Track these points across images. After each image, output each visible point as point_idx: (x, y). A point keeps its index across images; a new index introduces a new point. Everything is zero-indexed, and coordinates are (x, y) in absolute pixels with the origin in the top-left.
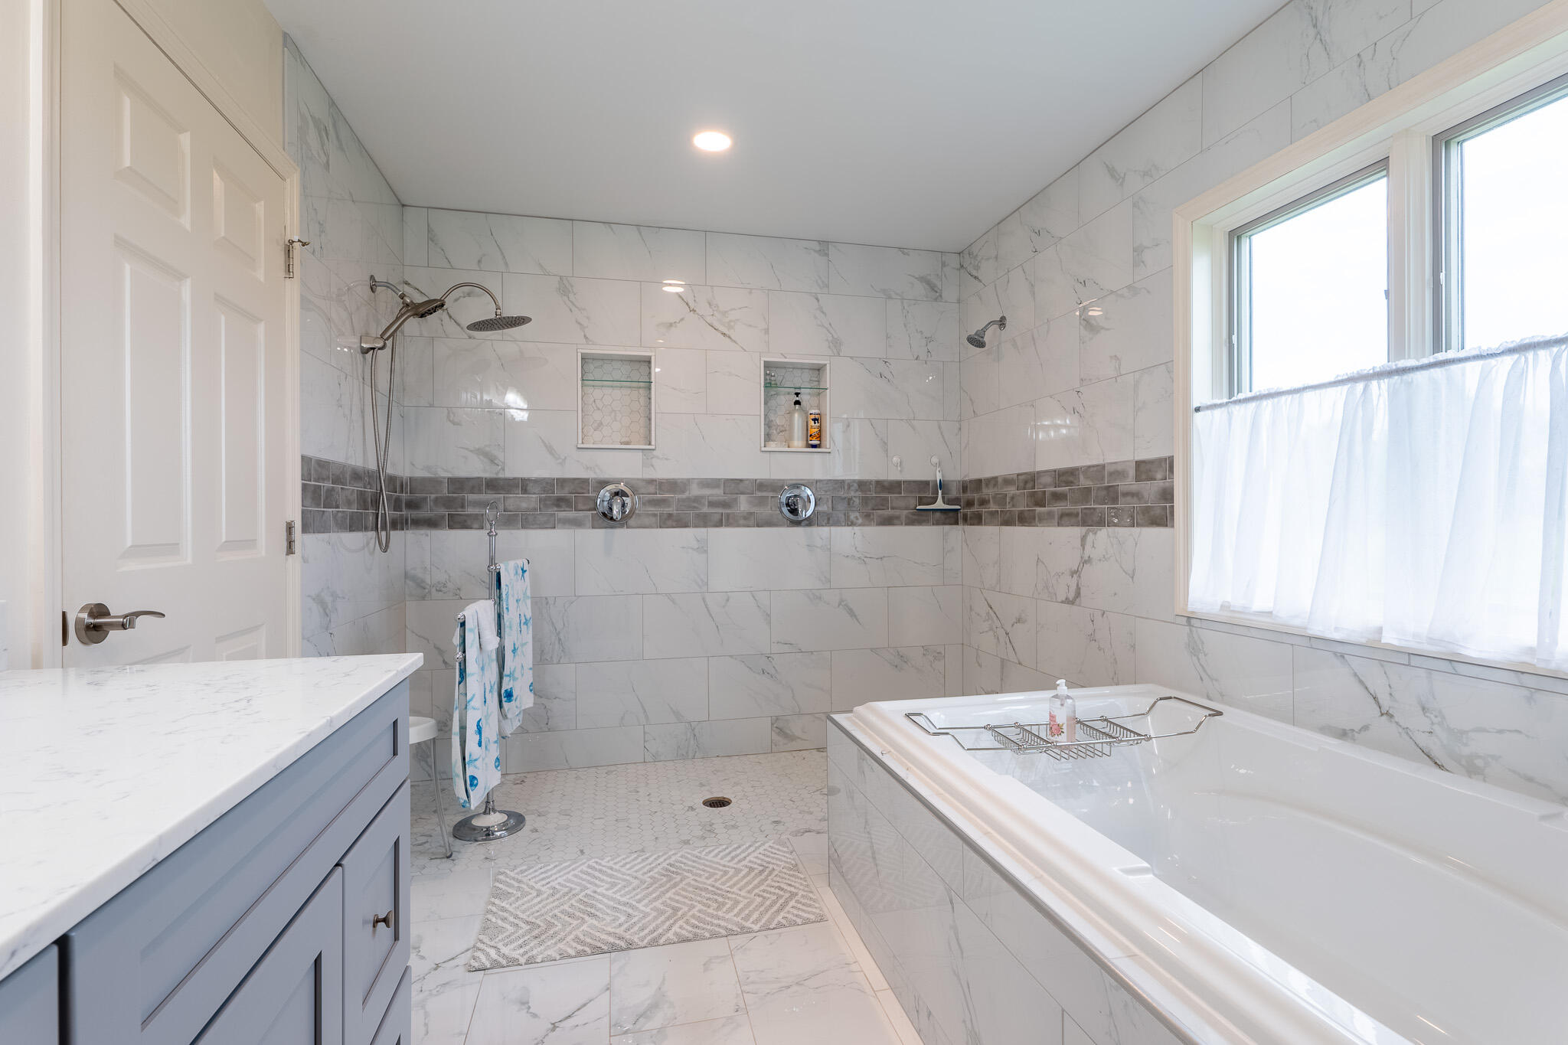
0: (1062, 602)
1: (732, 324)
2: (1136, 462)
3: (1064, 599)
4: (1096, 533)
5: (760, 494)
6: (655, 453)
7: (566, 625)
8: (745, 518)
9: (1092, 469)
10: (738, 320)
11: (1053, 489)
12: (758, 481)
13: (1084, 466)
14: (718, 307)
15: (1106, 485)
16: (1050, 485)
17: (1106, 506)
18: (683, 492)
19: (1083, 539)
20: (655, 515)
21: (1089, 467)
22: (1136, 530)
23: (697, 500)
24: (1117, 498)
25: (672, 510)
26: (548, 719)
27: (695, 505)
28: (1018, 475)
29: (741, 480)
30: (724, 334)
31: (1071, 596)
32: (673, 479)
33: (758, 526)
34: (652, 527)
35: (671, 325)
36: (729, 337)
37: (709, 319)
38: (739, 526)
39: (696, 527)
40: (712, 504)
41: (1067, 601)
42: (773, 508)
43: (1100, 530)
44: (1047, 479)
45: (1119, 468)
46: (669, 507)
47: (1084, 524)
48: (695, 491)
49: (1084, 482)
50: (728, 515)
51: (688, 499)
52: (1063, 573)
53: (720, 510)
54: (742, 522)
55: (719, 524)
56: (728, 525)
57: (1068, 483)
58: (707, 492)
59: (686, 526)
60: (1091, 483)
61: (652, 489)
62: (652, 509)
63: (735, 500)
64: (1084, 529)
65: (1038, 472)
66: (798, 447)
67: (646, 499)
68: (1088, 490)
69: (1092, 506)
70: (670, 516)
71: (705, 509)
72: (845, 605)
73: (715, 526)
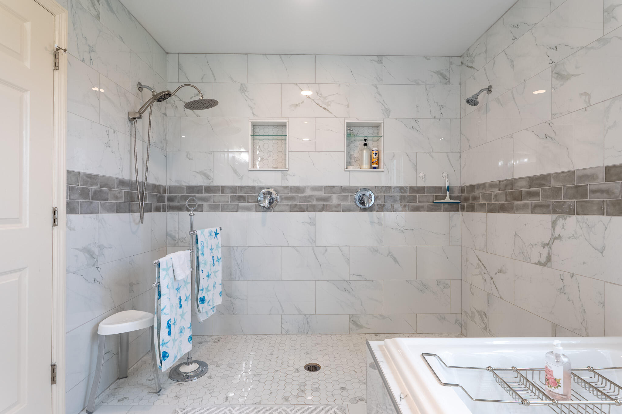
0: (535, 264)
1: (329, 103)
2: (606, 167)
3: (537, 262)
4: (565, 219)
5: (344, 194)
6: (288, 172)
7: (243, 261)
8: (336, 207)
9: (562, 175)
10: (333, 101)
11: (528, 189)
12: (343, 187)
13: (555, 173)
14: (322, 95)
15: (575, 185)
16: (525, 187)
17: (576, 200)
18: (303, 193)
19: (554, 224)
20: (288, 205)
21: (560, 173)
22: (606, 218)
23: (310, 197)
24: (587, 194)
25: (297, 202)
26: (233, 309)
27: (309, 199)
28: (500, 181)
29: (334, 187)
30: (325, 109)
31: (543, 260)
32: (298, 186)
33: (343, 211)
34: (287, 212)
35: (297, 105)
36: (328, 110)
37: (317, 101)
38: (332, 211)
39: (309, 211)
40: (318, 199)
41: (539, 263)
42: (351, 202)
43: (570, 217)
44: (523, 183)
45: (588, 172)
46: (295, 200)
47: (554, 212)
48: (309, 192)
49: (554, 184)
50: (327, 205)
51: (305, 197)
52: (536, 245)
53: (322, 203)
54: (334, 209)
55: (322, 210)
56: (327, 210)
57: (540, 185)
58: (315, 193)
59: (304, 211)
60: (562, 185)
61: (286, 191)
62: (286, 202)
63: (330, 197)
64: (555, 216)
65: (516, 179)
66: (365, 168)
67: (283, 196)
68: (559, 189)
69: (562, 200)
70: (296, 205)
71: (314, 202)
72: (391, 255)
73: (320, 211)
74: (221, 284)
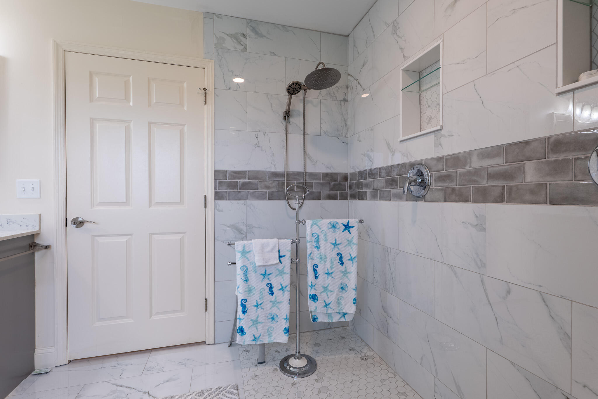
5: (555, 157)
6: (443, 132)
8: (532, 192)
12: (552, 140)
18: (464, 166)
20: (442, 190)
23: (477, 172)
25: (455, 184)
26: (388, 329)
27: (474, 178)
29: (527, 143)
32: (456, 154)
33: (551, 203)
34: (440, 202)
38: (523, 202)
39: (475, 201)
40: (492, 176)
42: (580, 177)
46: (452, 181)
48: (475, 163)
50: (510, 188)
51: (469, 173)
53: (500, 183)
54: (528, 197)
55: (500, 199)
56: (511, 200)
58: (487, 163)
59: (466, 201)
61: (440, 167)
62: (440, 185)
63: (520, 170)
67: (436, 175)
70: (453, 189)
71: (485, 183)
73: (496, 201)
74: (354, 289)
